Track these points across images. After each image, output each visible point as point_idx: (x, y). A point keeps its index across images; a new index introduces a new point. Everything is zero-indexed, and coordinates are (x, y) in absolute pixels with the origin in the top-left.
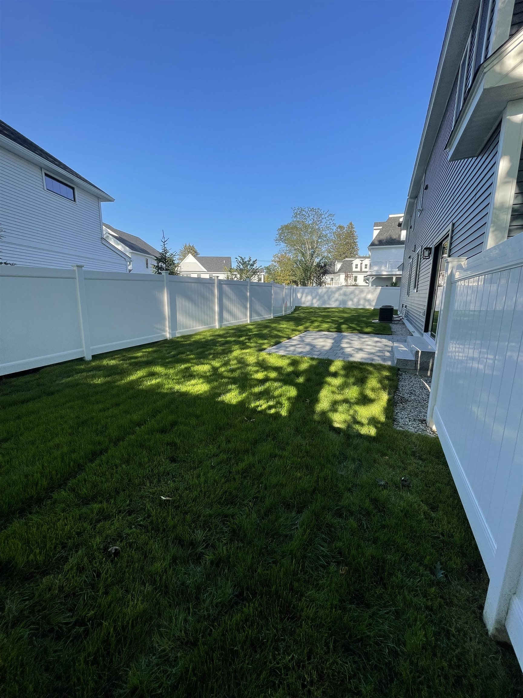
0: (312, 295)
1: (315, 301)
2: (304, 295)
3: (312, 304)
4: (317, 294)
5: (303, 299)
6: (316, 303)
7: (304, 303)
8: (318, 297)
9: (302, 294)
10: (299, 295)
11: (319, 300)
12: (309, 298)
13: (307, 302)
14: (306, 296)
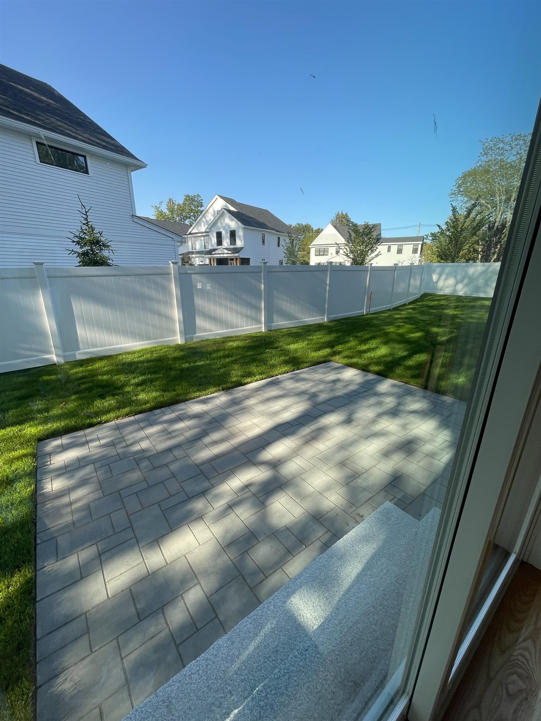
0: (456, 277)
1: (460, 286)
2: (443, 277)
3: (455, 290)
4: (466, 275)
5: (440, 284)
6: (461, 291)
7: (441, 290)
8: (466, 281)
9: (440, 275)
10: (435, 277)
11: (467, 285)
12: (451, 281)
13: (447, 287)
14: (446, 279)
